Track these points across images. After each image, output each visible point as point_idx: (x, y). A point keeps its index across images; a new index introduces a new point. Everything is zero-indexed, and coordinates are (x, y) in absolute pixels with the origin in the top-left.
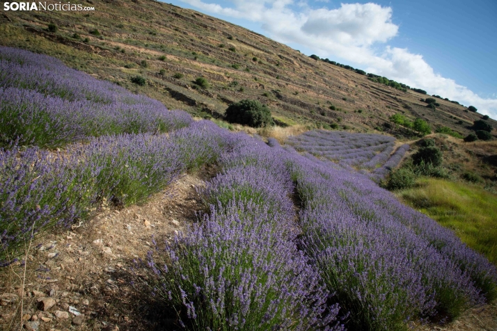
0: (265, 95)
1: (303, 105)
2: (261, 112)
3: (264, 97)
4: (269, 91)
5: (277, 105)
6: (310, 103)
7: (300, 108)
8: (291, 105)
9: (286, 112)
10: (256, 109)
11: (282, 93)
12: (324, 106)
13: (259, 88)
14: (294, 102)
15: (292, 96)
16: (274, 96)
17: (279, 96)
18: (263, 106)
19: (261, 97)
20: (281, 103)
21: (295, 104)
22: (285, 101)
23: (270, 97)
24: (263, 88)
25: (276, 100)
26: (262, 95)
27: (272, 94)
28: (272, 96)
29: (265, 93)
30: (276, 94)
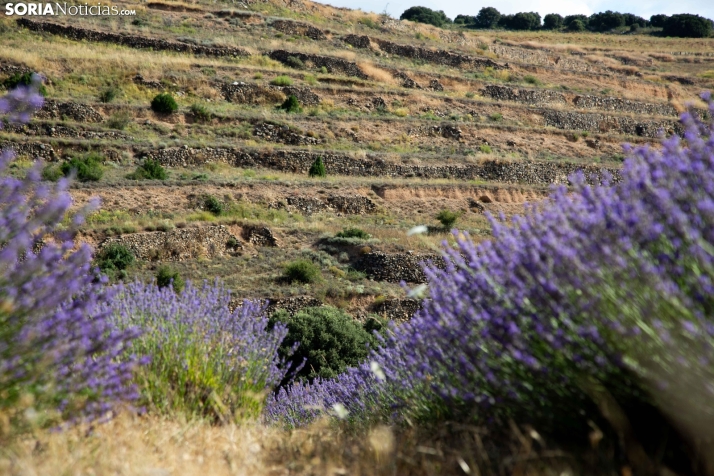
0: (297, 275)
3: (294, 289)
4: (305, 248)
11: (375, 240)
13: (250, 249)
15: (432, 241)
17: (368, 264)
22: (409, 279)
23: (325, 282)
24: (271, 242)
25: (360, 289)
26: (279, 281)
27: (329, 260)
28: (333, 273)
29: (288, 263)
30: (345, 256)
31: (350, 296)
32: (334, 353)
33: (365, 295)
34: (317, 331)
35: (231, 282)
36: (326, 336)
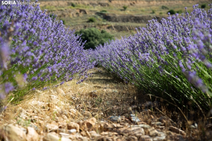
0: (91, 21)
1: (137, 19)
2: (103, 39)
3: (90, 24)
4: (93, 14)
5: (108, 28)
6: (145, 14)
7: (134, 24)
8: (123, 24)
9: (121, 33)
10: (96, 38)
11: (109, 13)
12: (161, 13)
13: (81, 14)
14: (126, 19)
15: (122, 13)
16: (101, 19)
17: (107, 18)
18: (102, 32)
19: (87, 24)
20: (113, 24)
21: (128, 21)
22: (116, 21)
23: (97, 22)
24: (85, 13)
25: (105, 23)
26: (88, 22)
27: (99, 17)
28: (99, 20)
29: (89, 18)
30: (102, 16)
31: (103, 25)
32: (94, 38)
33: (106, 25)
34: (90, 33)
35: (77, 22)
36: (92, 34)
